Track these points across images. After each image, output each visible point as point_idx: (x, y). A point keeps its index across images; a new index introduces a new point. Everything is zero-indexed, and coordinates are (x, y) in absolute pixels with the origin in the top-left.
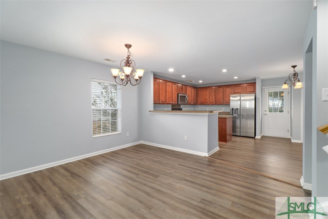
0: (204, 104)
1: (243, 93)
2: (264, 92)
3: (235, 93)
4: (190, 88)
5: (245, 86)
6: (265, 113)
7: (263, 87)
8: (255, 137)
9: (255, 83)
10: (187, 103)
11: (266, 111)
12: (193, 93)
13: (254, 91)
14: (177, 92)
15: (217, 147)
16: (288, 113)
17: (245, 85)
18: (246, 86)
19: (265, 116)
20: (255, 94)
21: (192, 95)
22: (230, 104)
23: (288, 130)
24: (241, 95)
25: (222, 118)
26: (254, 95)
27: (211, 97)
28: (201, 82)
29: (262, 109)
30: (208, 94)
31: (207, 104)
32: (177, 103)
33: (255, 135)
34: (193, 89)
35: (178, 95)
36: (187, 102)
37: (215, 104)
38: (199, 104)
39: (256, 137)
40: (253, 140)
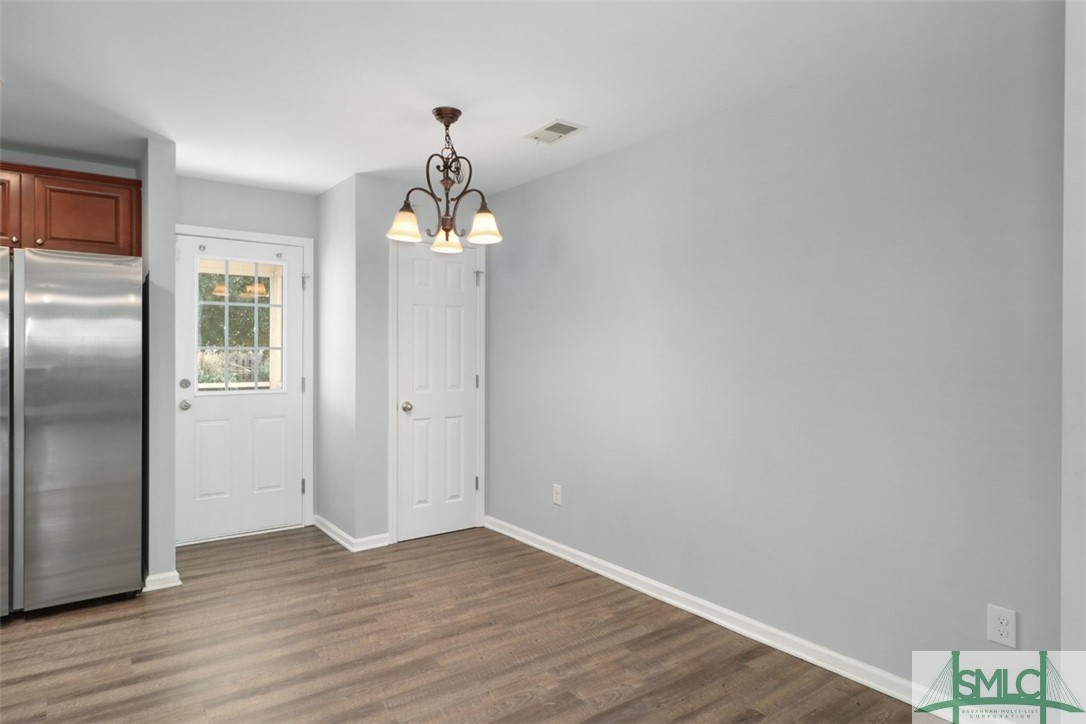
1: (18, 246)
6: (182, 396)
8: (143, 583)
16: (303, 390)
18: (48, 191)
19: (184, 417)
23: (303, 482)
39: (152, 582)
40: (131, 617)
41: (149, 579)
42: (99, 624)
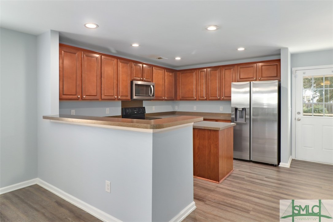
0: (188, 99)
1: (256, 80)
2: (295, 77)
3: (241, 80)
4: (160, 71)
5: (260, 67)
6: (298, 116)
7: (294, 69)
8: (279, 164)
9: (279, 60)
10: (152, 98)
11: (299, 113)
12: (166, 81)
13: (277, 76)
14: (129, 78)
15: (191, 202)
17: (260, 64)
18: (262, 66)
19: (298, 122)
20: (280, 81)
21: (166, 84)
22: (231, 99)
24: (251, 82)
25: (210, 130)
26: (276, 82)
27: (200, 87)
28: (178, 58)
29: (291, 110)
30: (194, 82)
31: (193, 99)
32: (129, 98)
33: (279, 161)
34: (166, 73)
35: (132, 83)
36: (153, 96)
37: (206, 100)
38: (180, 100)
39: (281, 165)
40: (273, 170)
41: (280, 163)
42: (265, 168)
